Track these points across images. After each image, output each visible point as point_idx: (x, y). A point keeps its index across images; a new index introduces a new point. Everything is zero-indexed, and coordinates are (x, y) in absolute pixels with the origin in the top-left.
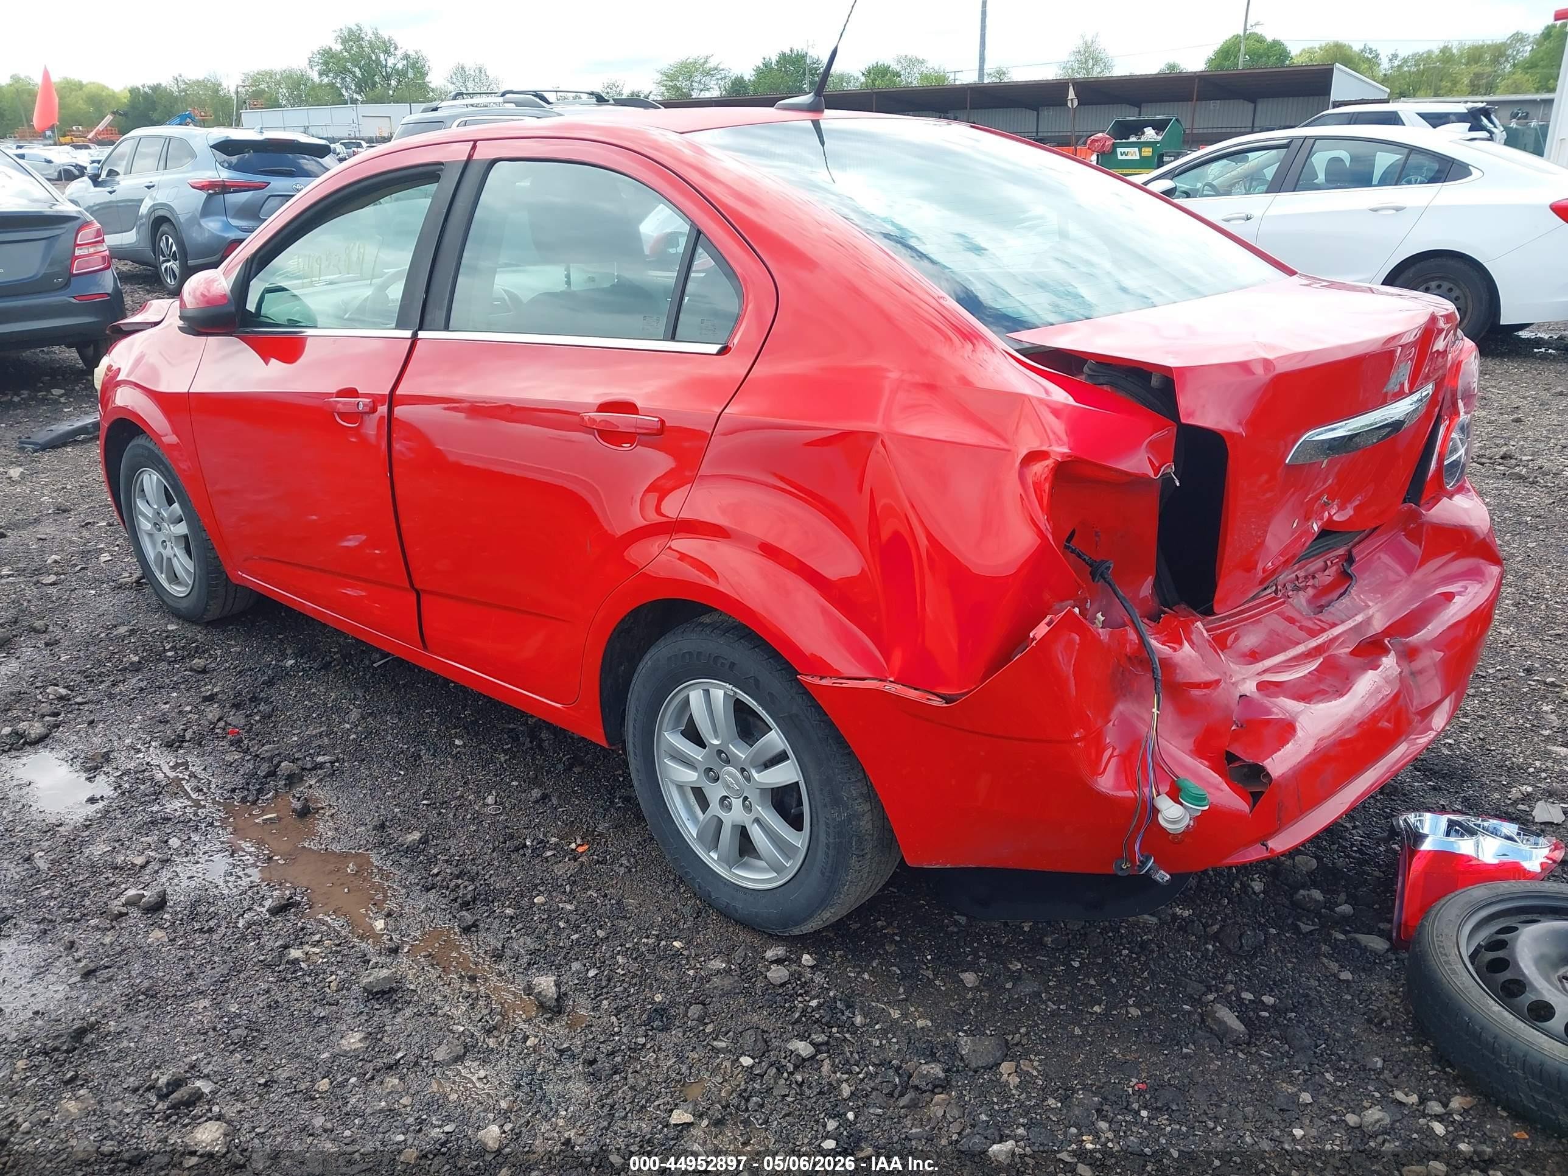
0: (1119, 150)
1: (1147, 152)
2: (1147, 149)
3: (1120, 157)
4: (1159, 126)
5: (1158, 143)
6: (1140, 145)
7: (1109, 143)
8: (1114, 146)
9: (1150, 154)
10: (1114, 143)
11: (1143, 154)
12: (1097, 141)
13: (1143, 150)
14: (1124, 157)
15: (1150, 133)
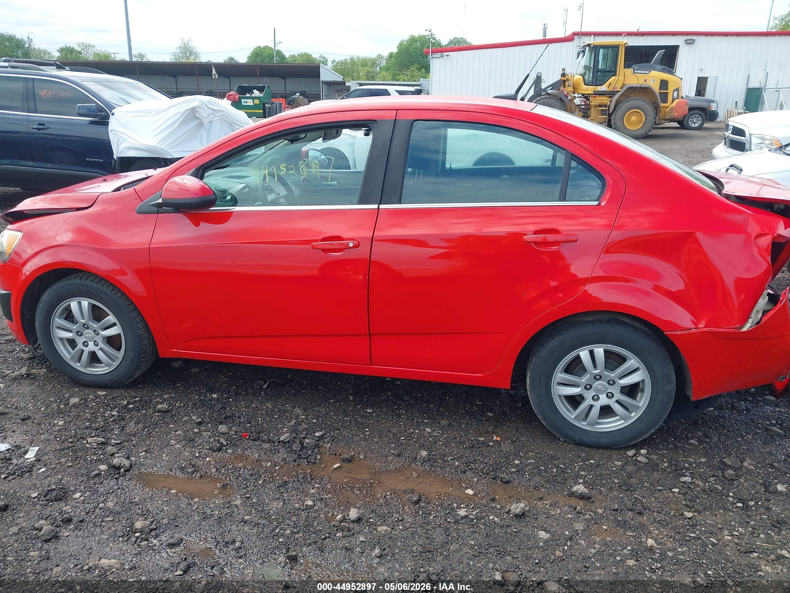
0: (242, 100)
1: (257, 102)
2: (257, 100)
3: (243, 104)
4: (261, 89)
5: (262, 97)
6: (254, 98)
7: (237, 96)
8: (240, 99)
9: (258, 103)
10: (239, 97)
11: (255, 103)
12: (230, 95)
13: (255, 100)
14: (245, 104)
15: (256, 93)
